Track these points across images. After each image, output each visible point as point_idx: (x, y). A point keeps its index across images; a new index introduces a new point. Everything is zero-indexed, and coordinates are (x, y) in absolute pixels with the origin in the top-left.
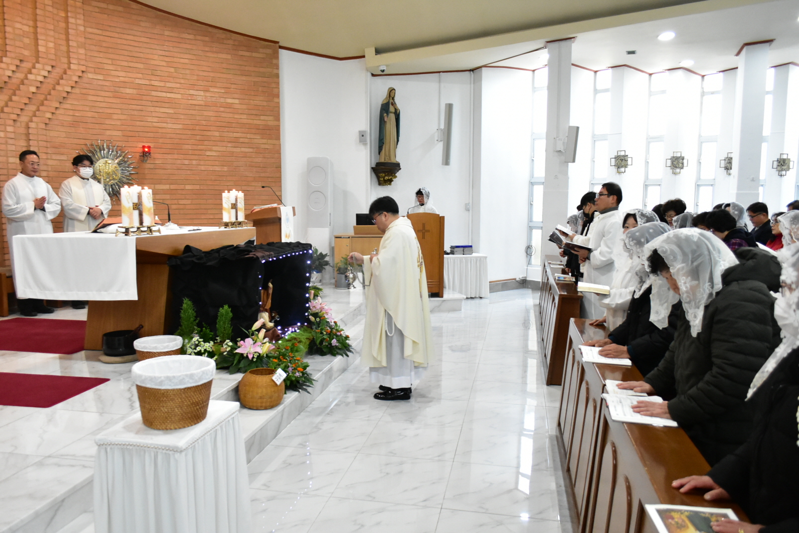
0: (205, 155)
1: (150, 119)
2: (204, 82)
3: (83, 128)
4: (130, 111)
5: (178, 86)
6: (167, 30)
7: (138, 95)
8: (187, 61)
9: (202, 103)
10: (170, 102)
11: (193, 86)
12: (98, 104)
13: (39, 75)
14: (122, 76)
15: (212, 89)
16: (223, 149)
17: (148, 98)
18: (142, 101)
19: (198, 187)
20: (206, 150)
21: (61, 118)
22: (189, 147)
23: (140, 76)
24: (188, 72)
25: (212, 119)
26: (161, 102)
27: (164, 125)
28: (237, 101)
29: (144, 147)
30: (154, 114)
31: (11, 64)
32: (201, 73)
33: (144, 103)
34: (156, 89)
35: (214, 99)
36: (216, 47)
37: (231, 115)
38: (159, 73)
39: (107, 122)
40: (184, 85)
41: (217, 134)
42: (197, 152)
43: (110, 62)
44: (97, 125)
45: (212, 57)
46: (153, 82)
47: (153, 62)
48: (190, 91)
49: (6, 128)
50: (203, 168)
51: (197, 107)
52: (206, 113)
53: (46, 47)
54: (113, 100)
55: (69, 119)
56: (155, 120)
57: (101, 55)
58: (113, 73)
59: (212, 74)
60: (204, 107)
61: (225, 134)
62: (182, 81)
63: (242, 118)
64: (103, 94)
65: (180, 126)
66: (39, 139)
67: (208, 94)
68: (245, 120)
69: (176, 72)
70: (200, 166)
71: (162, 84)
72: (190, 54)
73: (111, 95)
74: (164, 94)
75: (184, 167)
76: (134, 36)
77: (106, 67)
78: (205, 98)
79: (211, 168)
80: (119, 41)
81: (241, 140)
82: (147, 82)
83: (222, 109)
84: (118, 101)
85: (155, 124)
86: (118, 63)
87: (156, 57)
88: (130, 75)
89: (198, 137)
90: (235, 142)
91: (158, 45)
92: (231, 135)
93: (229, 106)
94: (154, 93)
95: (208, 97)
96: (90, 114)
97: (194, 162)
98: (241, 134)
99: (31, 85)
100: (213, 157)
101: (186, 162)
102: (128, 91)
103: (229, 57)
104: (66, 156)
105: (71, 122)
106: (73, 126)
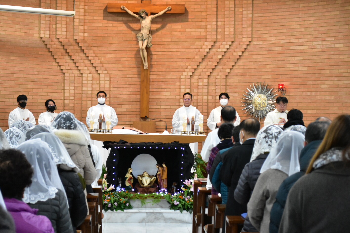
0: (321, 88)
1: (288, 66)
2: (322, 34)
3: (248, 75)
4: (277, 62)
5: (306, 40)
6: (301, 3)
7: (282, 51)
8: (312, 22)
9: (320, 50)
10: (301, 52)
11: (315, 39)
12: (258, 60)
13: (224, 48)
14: (273, 39)
15: (327, 39)
16: (331, 82)
17: (288, 51)
18: (284, 54)
19: (315, 111)
20: (321, 84)
21: (236, 71)
22: (311, 83)
23: (284, 37)
24: (312, 29)
25: (326, 61)
26: (295, 53)
27: (297, 68)
28: (342, 45)
29: (279, 85)
30: (291, 62)
31: (209, 45)
32: (320, 29)
33: (285, 55)
34: (292, 44)
35: (327, 46)
36: (330, 8)
37: (337, 56)
38: (295, 34)
39: (264, 70)
40: (310, 39)
41: (328, 71)
42: (315, 86)
43: (267, 32)
44: (257, 73)
45: (328, 15)
46: (291, 40)
47: (292, 27)
48: (314, 42)
49: (203, 80)
50: (318, 97)
51: (317, 54)
52: (322, 57)
53: (229, 31)
54: (268, 56)
55: (241, 71)
56: (292, 66)
57: (262, 29)
58: (269, 39)
59: (327, 28)
60: (321, 53)
61: (334, 71)
62: (309, 36)
63: (345, 57)
64: (262, 53)
65: (306, 68)
66: (221, 85)
67: (324, 43)
68: (347, 59)
69: (305, 31)
70: (317, 96)
71: (297, 41)
72: (314, 16)
73: (267, 53)
74: (298, 48)
75: (307, 97)
76: (282, 12)
77: (264, 36)
78: (322, 46)
79: (323, 97)
80: (273, 18)
81: (344, 74)
82: (288, 41)
83: (332, 53)
84: (270, 56)
85: (291, 69)
86: (272, 31)
87: (294, 23)
88: (278, 38)
89: (317, 75)
90: (339, 76)
91: (295, 14)
92: (337, 71)
93: (337, 50)
94: (292, 48)
95: (324, 45)
96: (253, 67)
97: (314, 93)
98: (344, 70)
99: (219, 55)
100: (325, 89)
101: (309, 93)
102: (277, 49)
103: (338, 13)
104: (237, 93)
105: (242, 73)
106: (243, 75)
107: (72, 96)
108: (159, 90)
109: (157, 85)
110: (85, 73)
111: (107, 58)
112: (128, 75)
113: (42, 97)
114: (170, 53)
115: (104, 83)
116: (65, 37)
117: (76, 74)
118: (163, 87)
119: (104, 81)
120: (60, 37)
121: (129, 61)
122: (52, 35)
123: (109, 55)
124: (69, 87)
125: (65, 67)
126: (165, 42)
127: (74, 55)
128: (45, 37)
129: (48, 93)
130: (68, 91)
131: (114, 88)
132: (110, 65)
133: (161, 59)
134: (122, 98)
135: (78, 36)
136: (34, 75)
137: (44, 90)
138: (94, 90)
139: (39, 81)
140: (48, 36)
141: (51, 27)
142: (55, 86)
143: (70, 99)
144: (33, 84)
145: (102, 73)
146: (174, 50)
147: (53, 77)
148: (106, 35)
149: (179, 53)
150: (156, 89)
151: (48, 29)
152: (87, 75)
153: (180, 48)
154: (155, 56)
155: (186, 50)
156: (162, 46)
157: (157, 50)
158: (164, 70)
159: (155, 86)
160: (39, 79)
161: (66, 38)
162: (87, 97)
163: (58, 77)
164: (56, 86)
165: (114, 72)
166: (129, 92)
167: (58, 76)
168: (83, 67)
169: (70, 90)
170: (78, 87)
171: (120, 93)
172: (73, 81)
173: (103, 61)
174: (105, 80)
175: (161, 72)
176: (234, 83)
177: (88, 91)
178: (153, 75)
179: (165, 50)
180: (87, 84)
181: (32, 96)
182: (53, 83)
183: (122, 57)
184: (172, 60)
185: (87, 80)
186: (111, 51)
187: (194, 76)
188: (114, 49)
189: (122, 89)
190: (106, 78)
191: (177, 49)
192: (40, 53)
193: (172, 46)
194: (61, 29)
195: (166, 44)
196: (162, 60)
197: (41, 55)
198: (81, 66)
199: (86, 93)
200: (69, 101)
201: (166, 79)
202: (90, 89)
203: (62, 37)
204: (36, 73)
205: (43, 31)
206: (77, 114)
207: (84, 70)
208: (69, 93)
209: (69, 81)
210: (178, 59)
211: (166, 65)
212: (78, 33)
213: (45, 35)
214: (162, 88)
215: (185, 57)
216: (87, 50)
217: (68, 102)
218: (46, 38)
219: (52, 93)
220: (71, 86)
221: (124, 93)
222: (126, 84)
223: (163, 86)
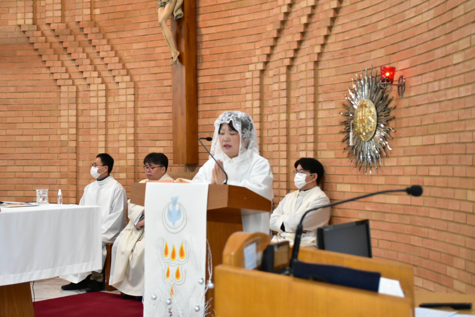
3: (350, 56)
21: (331, 48)
39: (374, 37)
49: (279, 79)
55: (339, 47)
66: (307, 85)
75: (434, 97)
99: (303, 15)
104: (334, 103)
105: (341, 51)
106: (342, 56)
107: (72, 128)
108: (214, 107)
109: (211, 96)
110: (94, 84)
111: (132, 51)
112: (165, 81)
113: (23, 131)
114: (230, 28)
115: (125, 100)
116: (60, 19)
117: (82, 86)
118: (221, 99)
119: (125, 97)
120: (51, 22)
121: (167, 52)
122: (39, 19)
123: (135, 46)
124: (67, 111)
125: (61, 75)
126: (221, 6)
127: (75, 52)
128: (25, 24)
129: (34, 124)
130: (66, 118)
131: (143, 108)
132: (137, 65)
133: (215, 42)
134: (157, 128)
135: (82, 16)
136: (8, 94)
137: (26, 119)
138: (111, 115)
139: (17, 103)
140: (30, 22)
141: (38, 5)
142: (46, 111)
143: (70, 133)
144: (7, 110)
145: (122, 82)
146: (236, 19)
147: (42, 95)
148: (130, 8)
149: (244, 25)
150: (209, 105)
151: (31, 9)
152: (98, 86)
153: (245, 14)
154: (206, 38)
155: (256, 16)
156: (216, 15)
157: (210, 23)
158: (221, 63)
159: (207, 98)
160: (17, 100)
161: (62, 22)
162: (98, 128)
163: (50, 95)
164: (49, 111)
165: (143, 78)
166: (167, 115)
167: (50, 92)
168: (90, 73)
169: (70, 117)
170: (84, 111)
171: (153, 116)
172: (74, 100)
173: (126, 58)
174: (126, 95)
175: (216, 70)
176: (330, 78)
177: (99, 117)
178: (204, 77)
179: (221, 22)
180: (98, 103)
181: (6, 130)
182: (42, 105)
183: (155, 47)
184: (234, 41)
185: (97, 96)
186: (138, 37)
187: (268, 72)
188: (142, 33)
189: (155, 110)
190: (128, 90)
191: (242, 17)
192: (19, 53)
193: (233, 11)
194: (53, 6)
195: (223, 9)
196: (217, 43)
197: (22, 56)
198: (86, 71)
199: (96, 121)
200: (68, 137)
201: (224, 83)
202: (103, 112)
203: (54, 20)
204: (12, 89)
205: (21, 13)
206: (83, 161)
207: (92, 79)
208: (68, 122)
209: (67, 100)
210: (243, 37)
211: (224, 54)
212: (81, 10)
213: (25, 21)
214: (218, 103)
215: (254, 31)
216: (96, 41)
217: (67, 139)
218: (27, 25)
219: (40, 124)
220: (71, 110)
221: (159, 116)
222: (162, 100)
223: (220, 97)
